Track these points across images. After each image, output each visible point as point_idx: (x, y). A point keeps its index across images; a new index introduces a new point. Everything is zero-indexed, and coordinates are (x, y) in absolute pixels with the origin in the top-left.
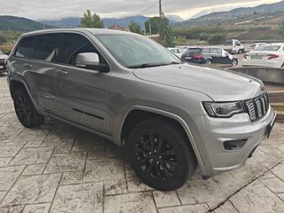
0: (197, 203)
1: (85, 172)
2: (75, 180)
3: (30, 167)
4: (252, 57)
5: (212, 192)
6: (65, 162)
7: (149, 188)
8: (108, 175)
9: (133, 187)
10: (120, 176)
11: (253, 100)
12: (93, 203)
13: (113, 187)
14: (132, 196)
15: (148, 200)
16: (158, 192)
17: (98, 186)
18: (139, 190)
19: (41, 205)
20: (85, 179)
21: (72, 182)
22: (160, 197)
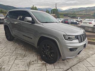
0: (60, 68)
1: (25, 56)
2: (21, 58)
3: (7, 53)
4: (84, 23)
5: (65, 65)
6: (19, 52)
7: (45, 62)
8: (32, 57)
9: (40, 62)
10: (36, 58)
11: (80, 36)
12: (25, 66)
13: (33, 61)
14: (39, 65)
15: (44, 66)
16: (48, 64)
17: (28, 61)
18: (42, 63)
19: (8, 66)
20: (24, 58)
21: (20, 59)
22: (48, 66)
